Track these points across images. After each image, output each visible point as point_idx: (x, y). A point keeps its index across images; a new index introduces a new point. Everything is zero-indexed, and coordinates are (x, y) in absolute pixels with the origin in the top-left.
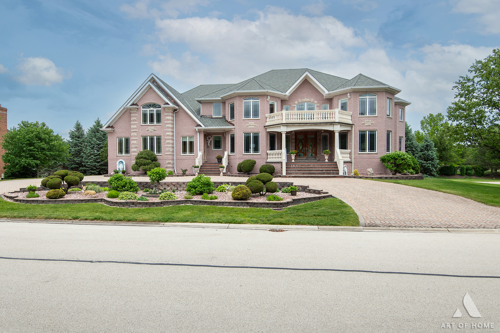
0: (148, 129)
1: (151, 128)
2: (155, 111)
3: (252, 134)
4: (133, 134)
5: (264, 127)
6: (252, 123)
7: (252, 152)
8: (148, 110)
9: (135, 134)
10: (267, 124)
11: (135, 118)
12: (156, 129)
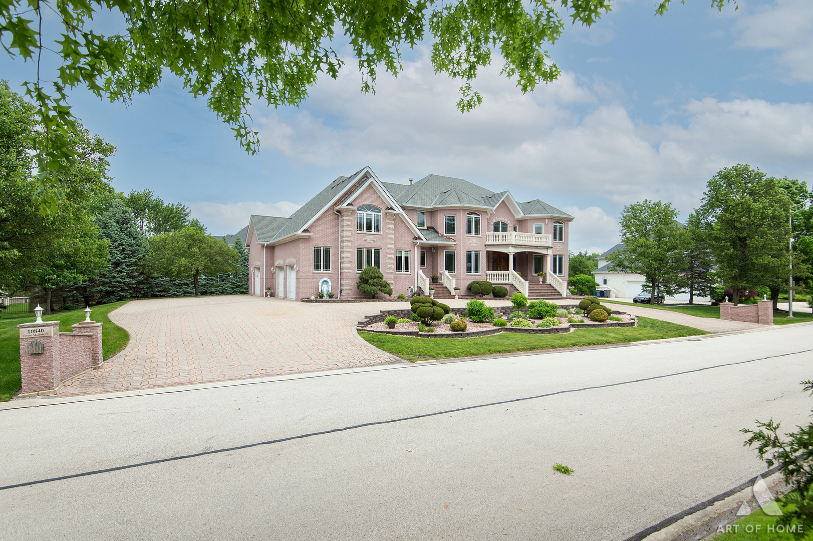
0: (366, 239)
1: (369, 238)
2: (373, 216)
3: (473, 252)
4: (346, 244)
5: (485, 245)
6: (474, 240)
7: (473, 272)
8: (365, 213)
9: (349, 244)
10: (487, 243)
11: (348, 223)
12: (375, 239)
